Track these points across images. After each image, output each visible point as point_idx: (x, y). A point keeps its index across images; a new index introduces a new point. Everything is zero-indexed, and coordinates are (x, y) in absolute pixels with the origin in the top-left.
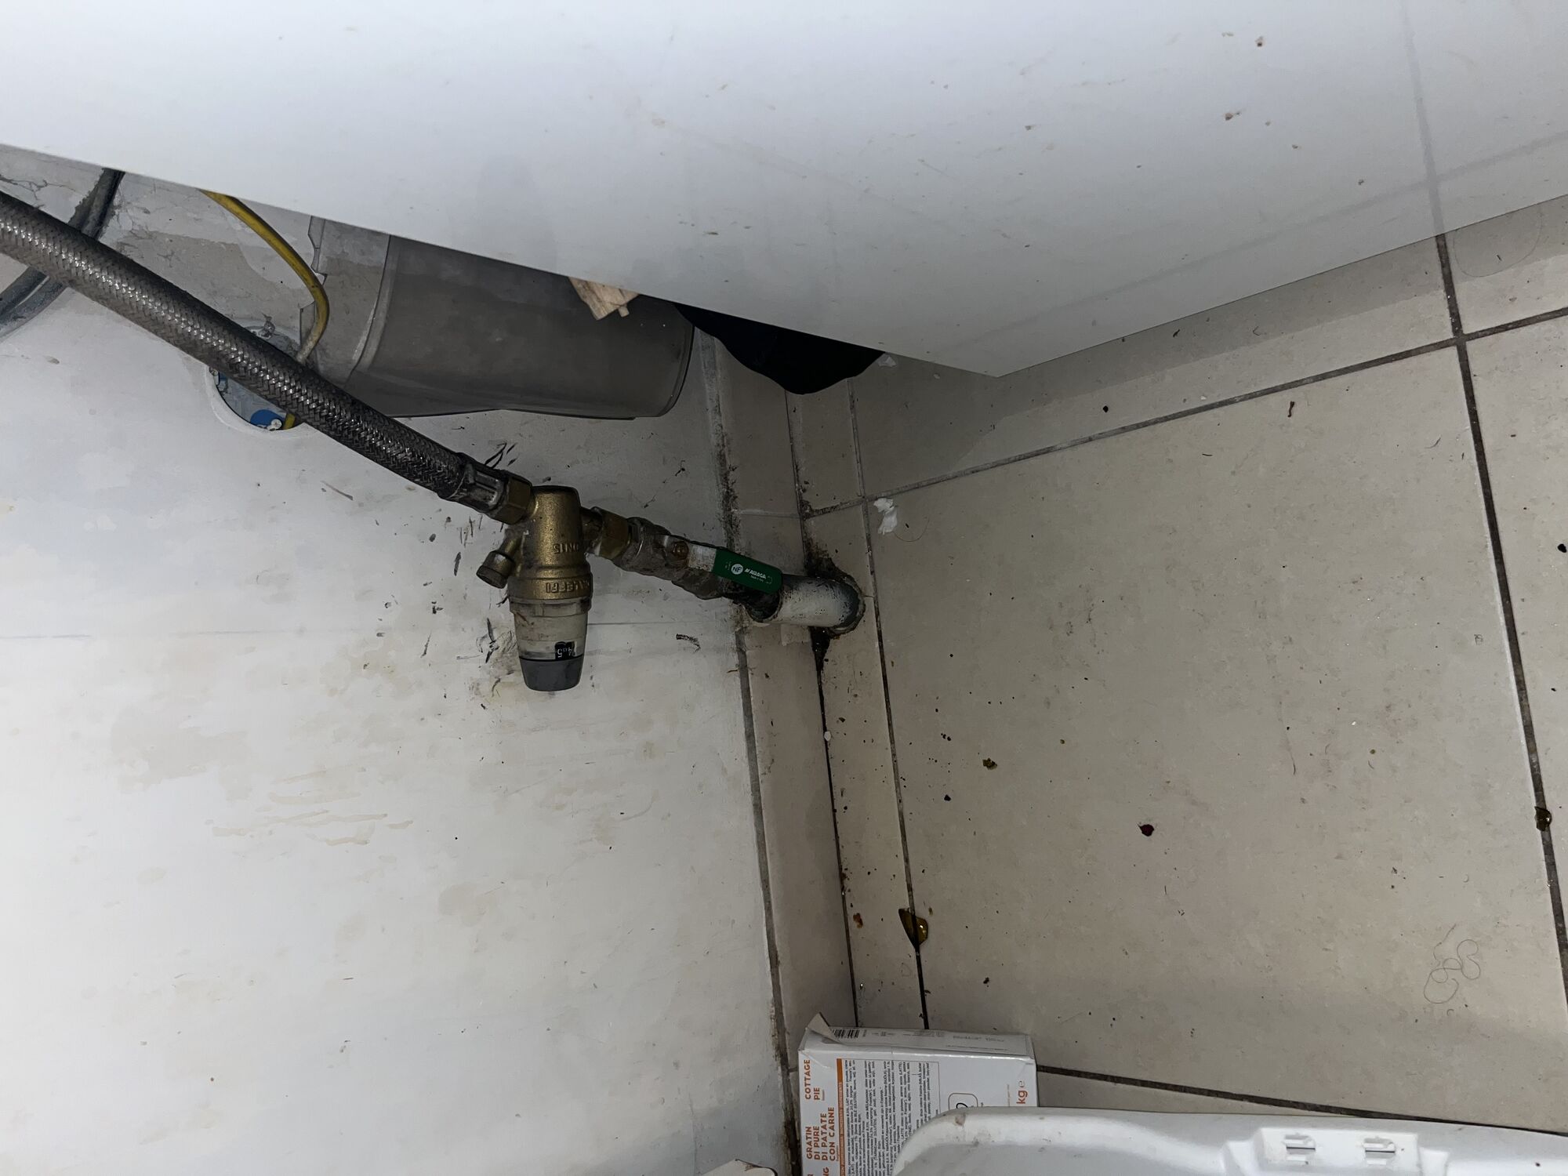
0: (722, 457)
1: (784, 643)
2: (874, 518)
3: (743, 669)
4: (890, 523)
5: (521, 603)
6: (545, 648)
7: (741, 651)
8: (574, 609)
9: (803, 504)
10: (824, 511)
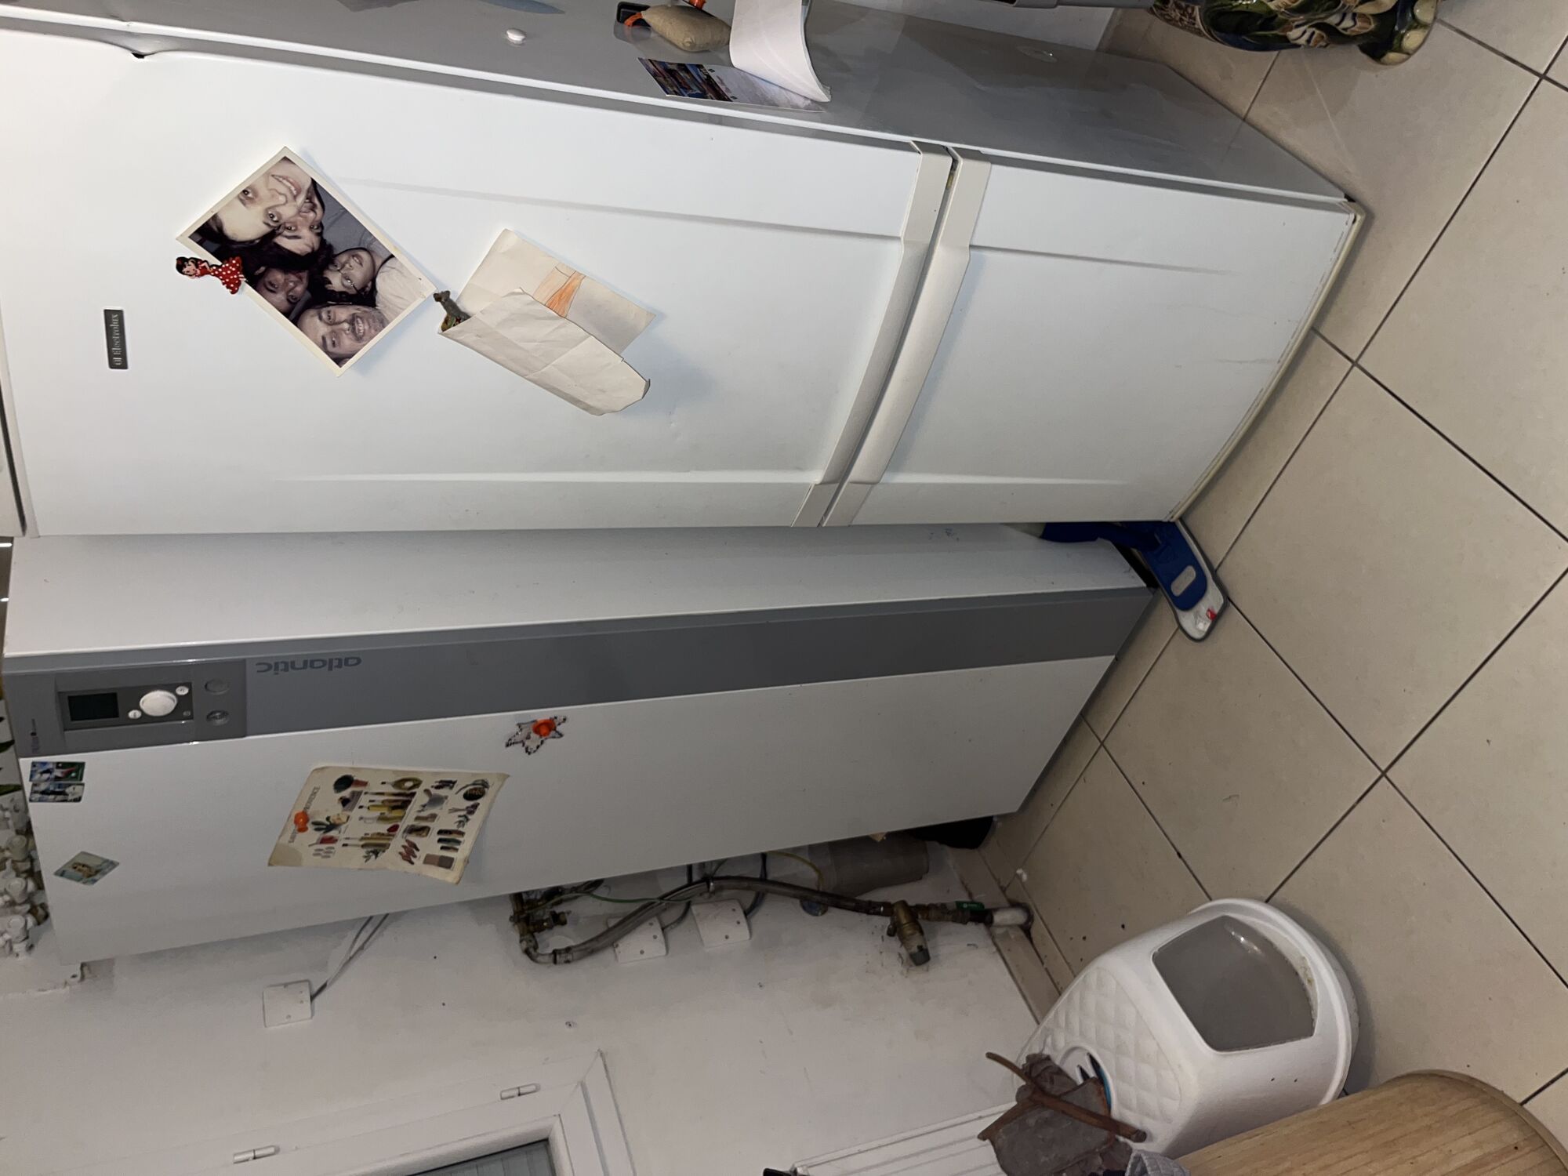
0: (963, 883)
1: (1013, 937)
2: (1019, 877)
3: (999, 950)
4: (1025, 877)
5: (903, 940)
6: (915, 949)
7: (995, 944)
8: (918, 934)
9: (1001, 888)
10: (1008, 886)
